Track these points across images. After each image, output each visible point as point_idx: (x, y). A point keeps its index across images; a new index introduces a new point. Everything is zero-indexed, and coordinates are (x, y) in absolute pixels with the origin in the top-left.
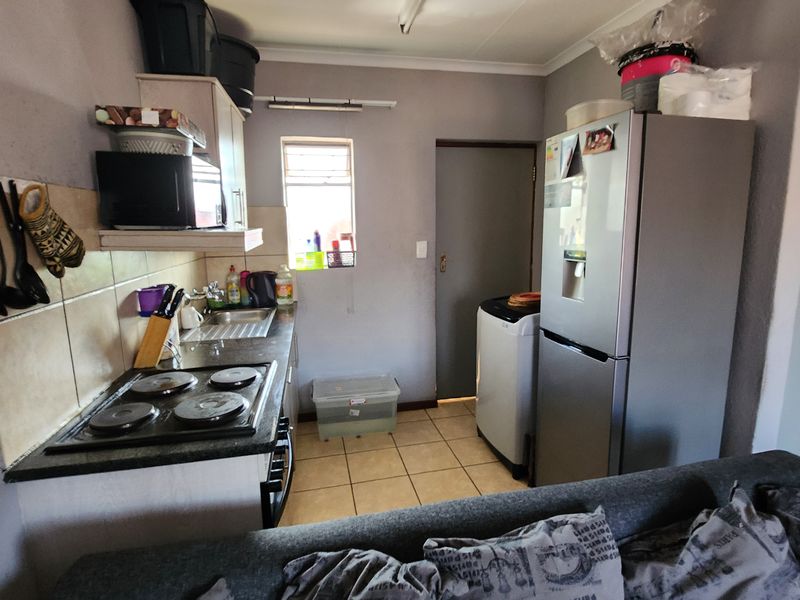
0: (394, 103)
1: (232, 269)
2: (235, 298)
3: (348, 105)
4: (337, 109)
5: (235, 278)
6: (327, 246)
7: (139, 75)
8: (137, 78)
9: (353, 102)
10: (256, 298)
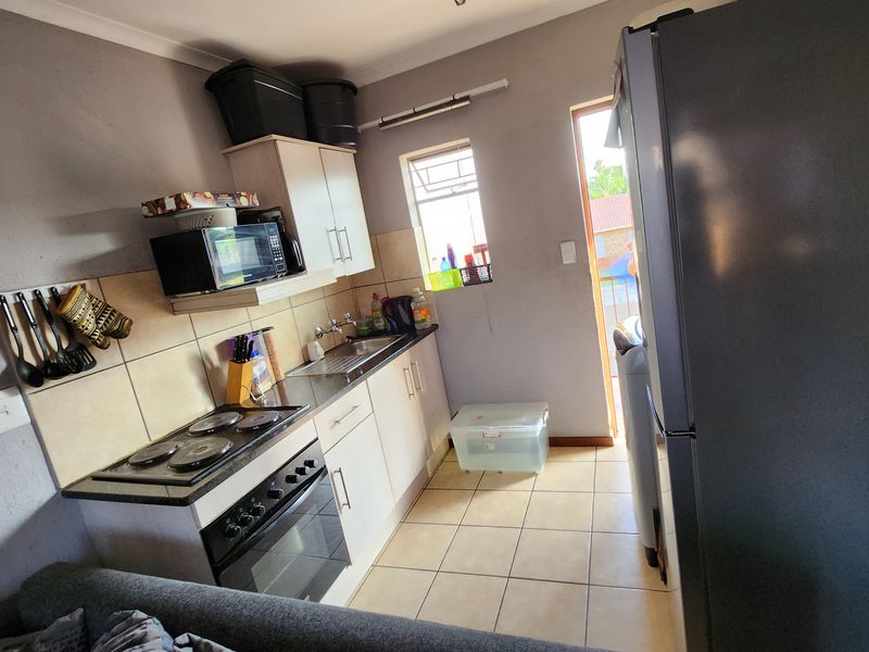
0: (505, 83)
1: (375, 296)
2: (381, 324)
3: (454, 102)
4: (443, 110)
5: (379, 305)
6: (461, 263)
7: (228, 150)
8: (224, 154)
9: (457, 97)
10: (394, 324)
